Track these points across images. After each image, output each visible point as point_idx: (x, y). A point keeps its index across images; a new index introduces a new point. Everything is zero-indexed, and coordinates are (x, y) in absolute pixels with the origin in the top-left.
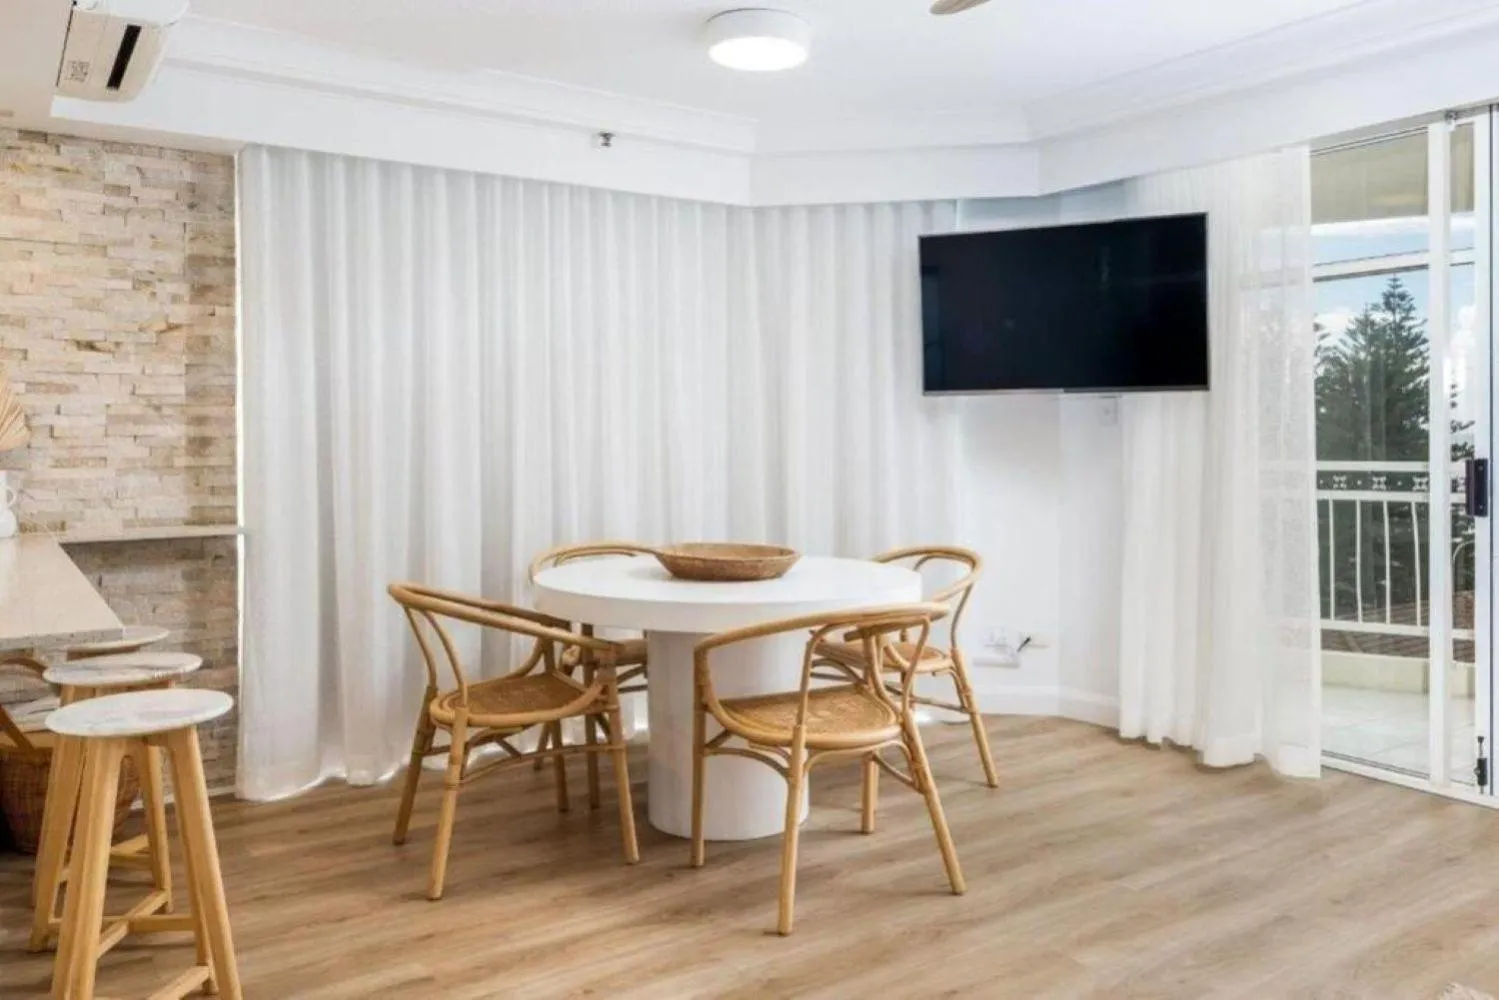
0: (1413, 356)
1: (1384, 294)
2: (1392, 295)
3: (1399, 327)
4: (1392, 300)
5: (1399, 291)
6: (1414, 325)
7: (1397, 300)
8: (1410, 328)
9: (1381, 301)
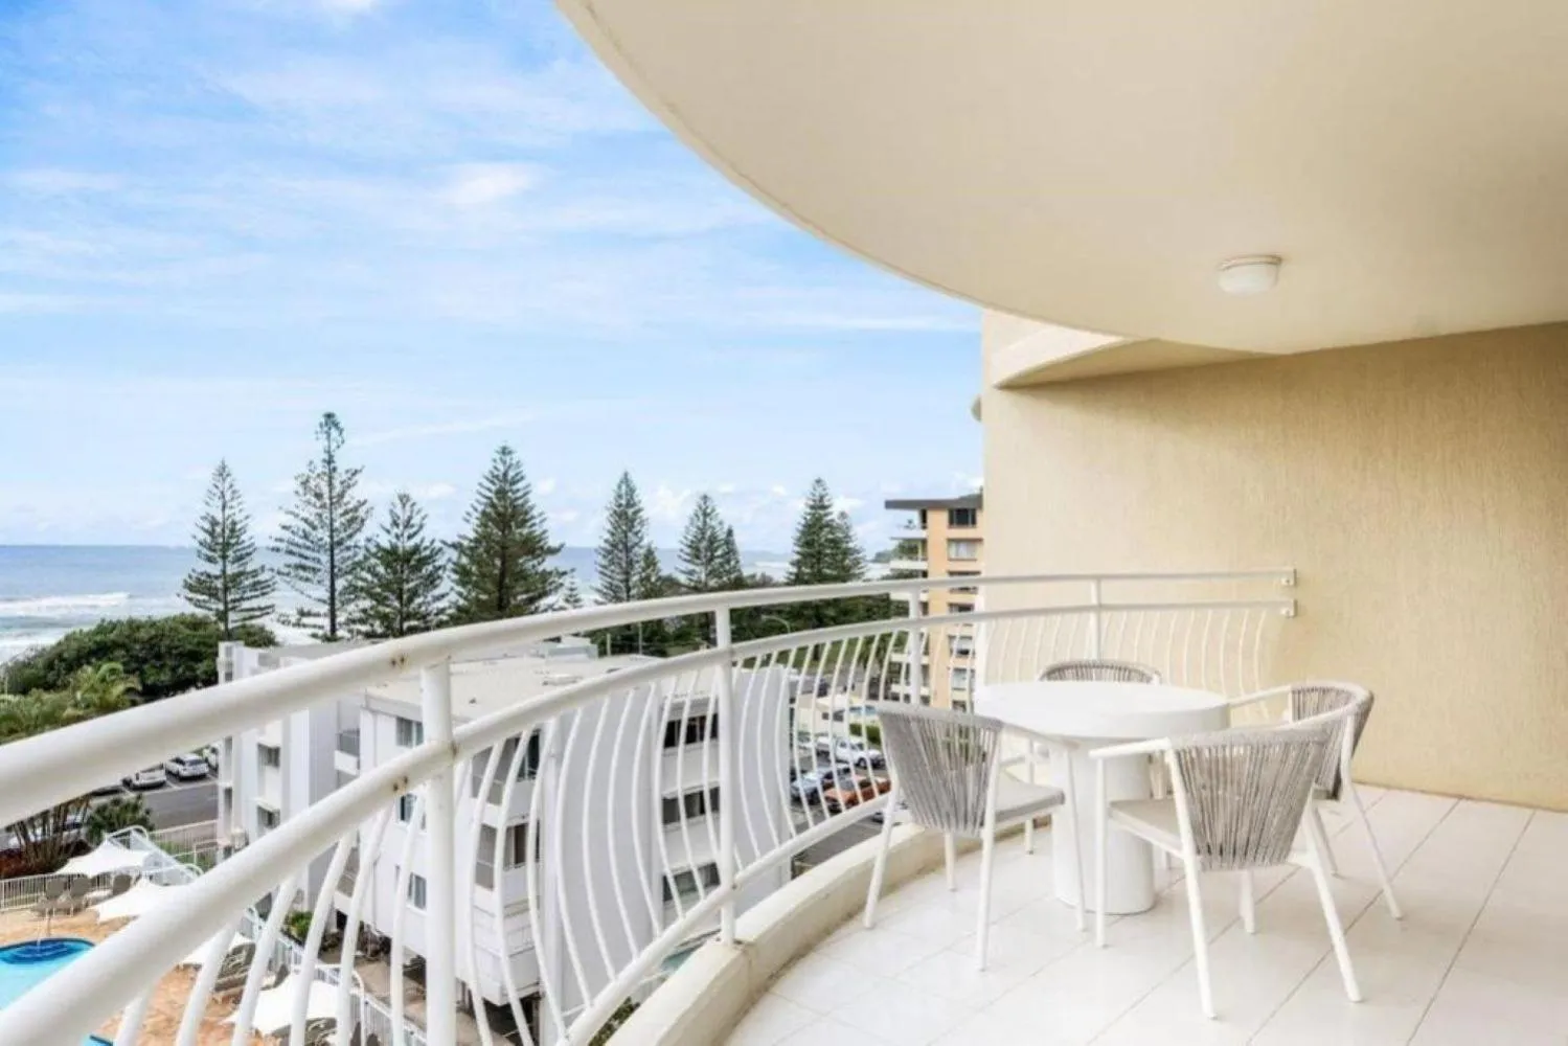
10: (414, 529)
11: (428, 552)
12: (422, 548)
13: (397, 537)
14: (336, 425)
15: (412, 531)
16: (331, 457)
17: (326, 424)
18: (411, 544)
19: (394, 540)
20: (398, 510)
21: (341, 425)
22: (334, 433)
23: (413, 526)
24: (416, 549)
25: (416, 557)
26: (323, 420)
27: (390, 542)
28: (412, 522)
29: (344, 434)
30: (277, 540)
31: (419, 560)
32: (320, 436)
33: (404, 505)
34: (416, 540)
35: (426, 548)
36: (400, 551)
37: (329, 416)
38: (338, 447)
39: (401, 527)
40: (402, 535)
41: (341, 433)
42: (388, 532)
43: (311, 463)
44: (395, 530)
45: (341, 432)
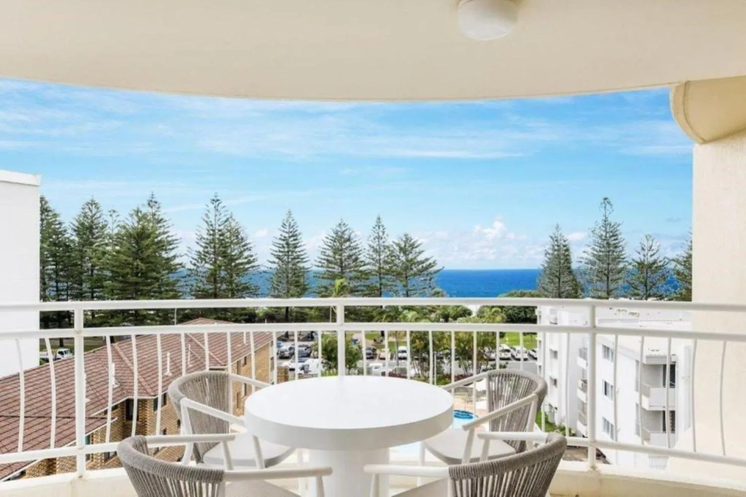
0: (161, 227)
1: (147, 200)
2: (151, 201)
3: (154, 215)
4: (151, 203)
5: (154, 200)
6: (161, 214)
7: (153, 203)
8: (159, 215)
9: (146, 203)
10: (655, 251)
11: (661, 264)
12: (658, 261)
13: (644, 256)
14: (609, 203)
15: (652, 253)
16: (606, 218)
17: (604, 203)
18: (651, 260)
19: (642, 257)
20: (645, 243)
21: (612, 203)
22: (608, 206)
23: (653, 250)
24: (655, 262)
25: (655, 265)
26: (602, 201)
27: (640, 258)
28: (653, 248)
29: (613, 207)
30: (580, 258)
31: (656, 267)
32: (601, 209)
33: (648, 240)
34: (655, 257)
35: (660, 262)
36: (646, 263)
37: (605, 199)
38: (610, 213)
39: (646, 251)
40: (647, 254)
41: (612, 207)
42: (639, 253)
43: (596, 222)
44: (642, 253)
45: (611, 205)
